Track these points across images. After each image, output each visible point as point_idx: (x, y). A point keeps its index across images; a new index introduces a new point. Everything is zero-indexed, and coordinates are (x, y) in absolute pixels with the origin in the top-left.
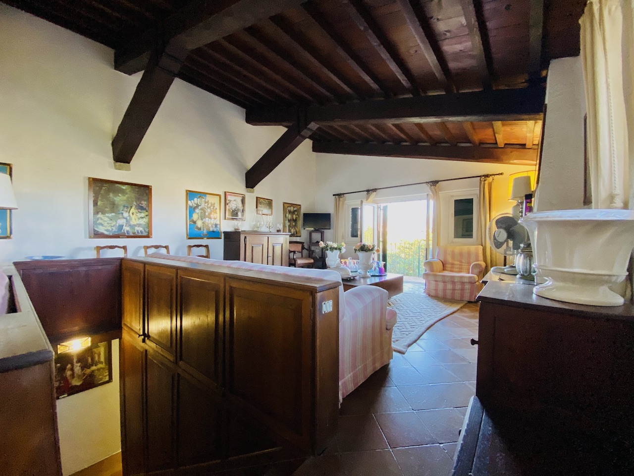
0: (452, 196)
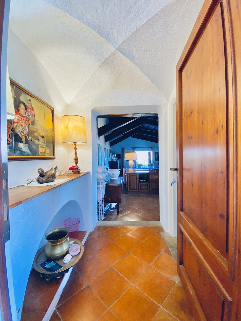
0: (154, 151)
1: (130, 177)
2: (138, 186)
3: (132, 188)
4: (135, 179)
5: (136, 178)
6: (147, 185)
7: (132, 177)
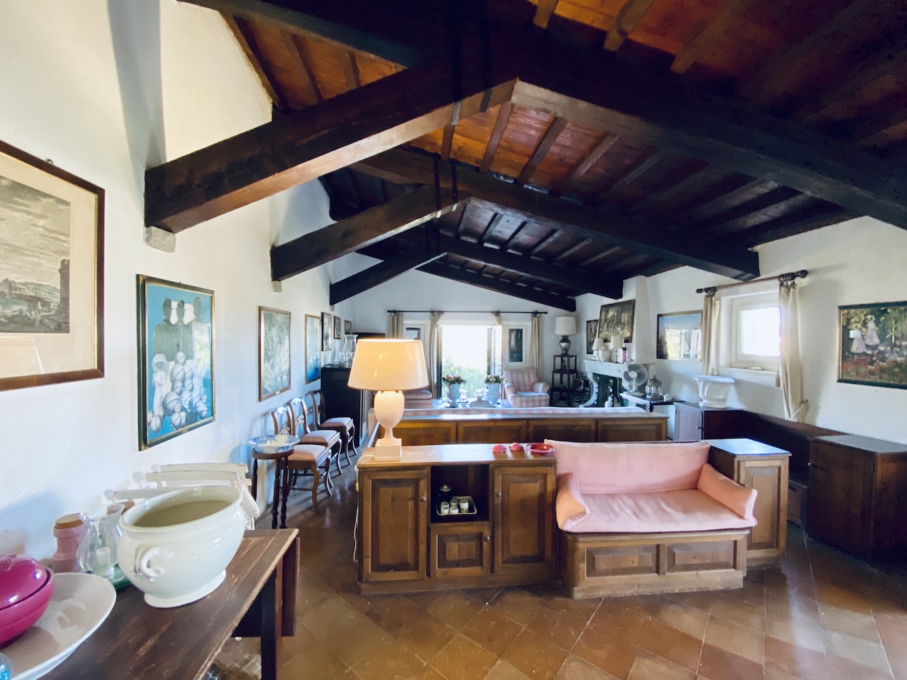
0: (508, 325)
1: (375, 492)
2: (423, 548)
3: (385, 558)
4: (411, 504)
5: (416, 498)
6: (480, 537)
7: (386, 492)
